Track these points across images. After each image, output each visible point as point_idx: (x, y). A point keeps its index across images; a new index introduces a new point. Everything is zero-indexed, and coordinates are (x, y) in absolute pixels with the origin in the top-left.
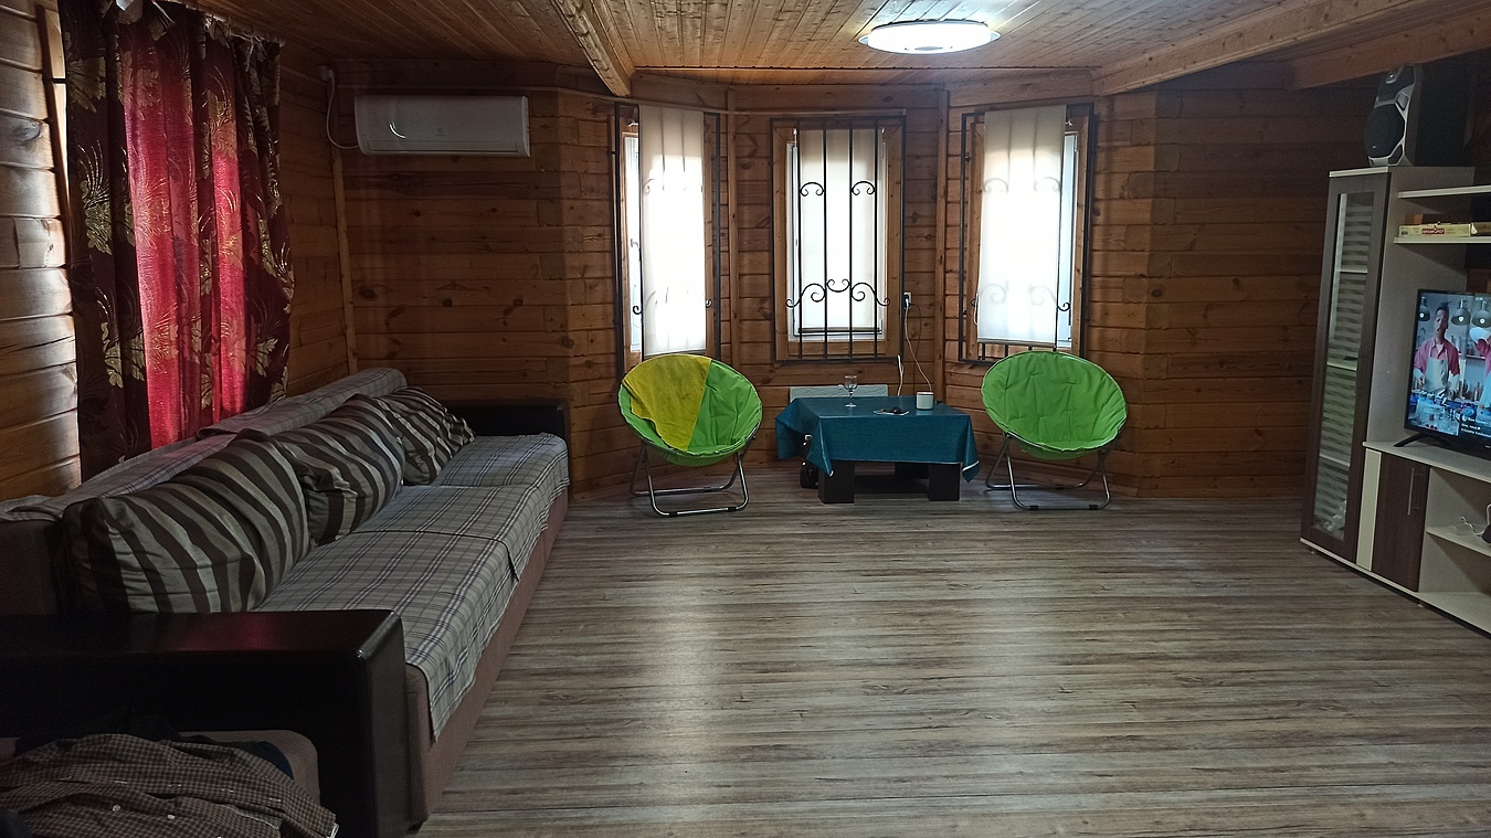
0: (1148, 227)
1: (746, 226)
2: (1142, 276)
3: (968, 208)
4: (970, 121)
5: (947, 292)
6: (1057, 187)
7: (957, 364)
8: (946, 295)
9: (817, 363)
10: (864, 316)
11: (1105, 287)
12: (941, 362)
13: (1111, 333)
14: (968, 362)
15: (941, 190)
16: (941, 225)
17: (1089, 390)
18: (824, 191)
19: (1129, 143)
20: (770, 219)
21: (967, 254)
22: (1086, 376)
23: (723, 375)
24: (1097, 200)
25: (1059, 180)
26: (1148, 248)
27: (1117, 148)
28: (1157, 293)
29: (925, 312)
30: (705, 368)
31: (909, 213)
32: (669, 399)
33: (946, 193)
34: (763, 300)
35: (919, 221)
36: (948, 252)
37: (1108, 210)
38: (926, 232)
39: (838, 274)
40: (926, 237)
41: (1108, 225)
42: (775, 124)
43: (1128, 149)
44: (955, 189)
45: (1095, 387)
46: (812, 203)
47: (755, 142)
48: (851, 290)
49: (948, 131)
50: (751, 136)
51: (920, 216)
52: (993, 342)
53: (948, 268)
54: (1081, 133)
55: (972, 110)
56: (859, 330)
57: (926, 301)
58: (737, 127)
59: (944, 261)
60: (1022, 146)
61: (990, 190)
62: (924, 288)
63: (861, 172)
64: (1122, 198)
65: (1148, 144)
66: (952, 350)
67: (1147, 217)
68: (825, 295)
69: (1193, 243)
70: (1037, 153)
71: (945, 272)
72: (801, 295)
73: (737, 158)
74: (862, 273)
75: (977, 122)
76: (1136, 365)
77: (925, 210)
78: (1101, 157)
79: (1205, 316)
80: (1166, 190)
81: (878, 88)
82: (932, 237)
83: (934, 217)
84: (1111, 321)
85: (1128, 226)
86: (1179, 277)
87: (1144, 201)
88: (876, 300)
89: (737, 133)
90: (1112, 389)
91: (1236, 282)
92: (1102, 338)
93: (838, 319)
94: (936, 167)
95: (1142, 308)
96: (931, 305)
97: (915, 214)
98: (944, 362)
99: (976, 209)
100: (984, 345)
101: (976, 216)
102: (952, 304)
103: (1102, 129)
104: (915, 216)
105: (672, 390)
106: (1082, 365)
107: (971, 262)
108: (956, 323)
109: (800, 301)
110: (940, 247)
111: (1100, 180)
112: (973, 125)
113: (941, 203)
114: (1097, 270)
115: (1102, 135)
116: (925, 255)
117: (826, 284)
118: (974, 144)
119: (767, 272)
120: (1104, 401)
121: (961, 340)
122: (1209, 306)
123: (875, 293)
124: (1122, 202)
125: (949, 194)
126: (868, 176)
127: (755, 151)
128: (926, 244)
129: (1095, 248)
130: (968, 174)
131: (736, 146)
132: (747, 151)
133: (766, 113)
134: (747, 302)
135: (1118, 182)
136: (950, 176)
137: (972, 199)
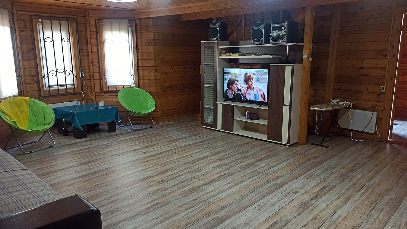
0: (153, 54)
1: (25, 51)
2: (153, 66)
3: (99, 47)
4: (97, 21)
5: (94, 72)
6: (128, 42)
7: (99, 93)
8: (94, 73)
9: (55, 96)
10: (70, 80)
11: (143, 69)
12: (94, 93)
13: (145, 81)
14: (103, 92)
15: (89, 42)
16: (90, 52)
17: (143, 97)
18: (53, 40)
19: (146, 31)
20: (34, 49)
21: (100, 60)
22: (142, 93)
23: (35, 103)
24: (138, 46)
25: (128, 40)
26: (153, 59)
27: (143, 32)
28: (156, 71)
29: (88, 78)
30: (28, 101)
31: (80, 48)
32: (16, 113)
33: (91, 42)
34: (34, 76)
35: (83, 51)
36: (93, 60)
37: (142, 49)
38: (86, 54)
39: (60, 67)
40: (86, 56)
41: (142, 53)
42: (33, 17)
43: (146, 33)
44: (94, 41)
45: (145, 96)
46: (49, 44)
47: (25, 23)
48: (65, 72)
49: (90, 24)
50: (23, 21)
51: (84, 49)
52: (111, 86)
53: (94, 65)
54: (133, 28)
55: (97, 18)
56: (69, 85)
57: (88, 75)
58: (17, 17)
59: (92, 62)
60: (116, 30)
61: (107, 42)
62: (87, 71)
63: (64, 35)
64: (145, 46)
65: (151, 32)
66: (98, 89)
67: (152, 51)
68: (57, 75)
69: (163, 58)
70: (121, 32)
71: (93, 66)
72: (48, 74)
73: (19, 28)
74: (68, 66)
75: (99, 22)
76: (153, 89)
77: (85, 47)
78: (139, 34)
79: (166, 76)
80: (156, 44)
81: (67, 8)
82: (87, 56)
83: (88, 49)
84: (145, 78)
85: (148, 53)
86: (160, 66)
87: (151, 47)
88: (73, 75)
89: (18, 19)
90: (149, 96)
91: (172, 67)
92: (143, 83)
93: (62, 82)
94: (87, 34)
95: (153, 75)
96: (89, 76)
97: (82, 48)
98: (95, 93)
99: (102, 47)
100: (109, 87)
101: (102, 49)
102: (97, 76)
103: (138, 27)
104: (82, 49)
105: (17, 109)
106: (140, 90)
107: (102, 63)
108: (98, 81)
109: (48, 77)
110: (90, 58)
111: (139, 40)
112: (98, 23)
113: (89, 45)
114: (140, 65)
115: (138, 29)
116: (86, 61)
117: (57, 70)
118: (99, 28)
119: (34, 67)
120: (148, 99)
121: (101, 86)
122: (167, 73)
123: (73, 72)
124: (145, 47)
125: (92, 43)
126: (67, 36)
127: (25, 26)
128: (86, 58)
129: (139, 59)
130: (98, 37)
131: (18, 24)
132: (22, 26)
133: (30, 13)
134: (27, 78)
135: (144, 42)
136: (91, 37)
137: (100, 44)
